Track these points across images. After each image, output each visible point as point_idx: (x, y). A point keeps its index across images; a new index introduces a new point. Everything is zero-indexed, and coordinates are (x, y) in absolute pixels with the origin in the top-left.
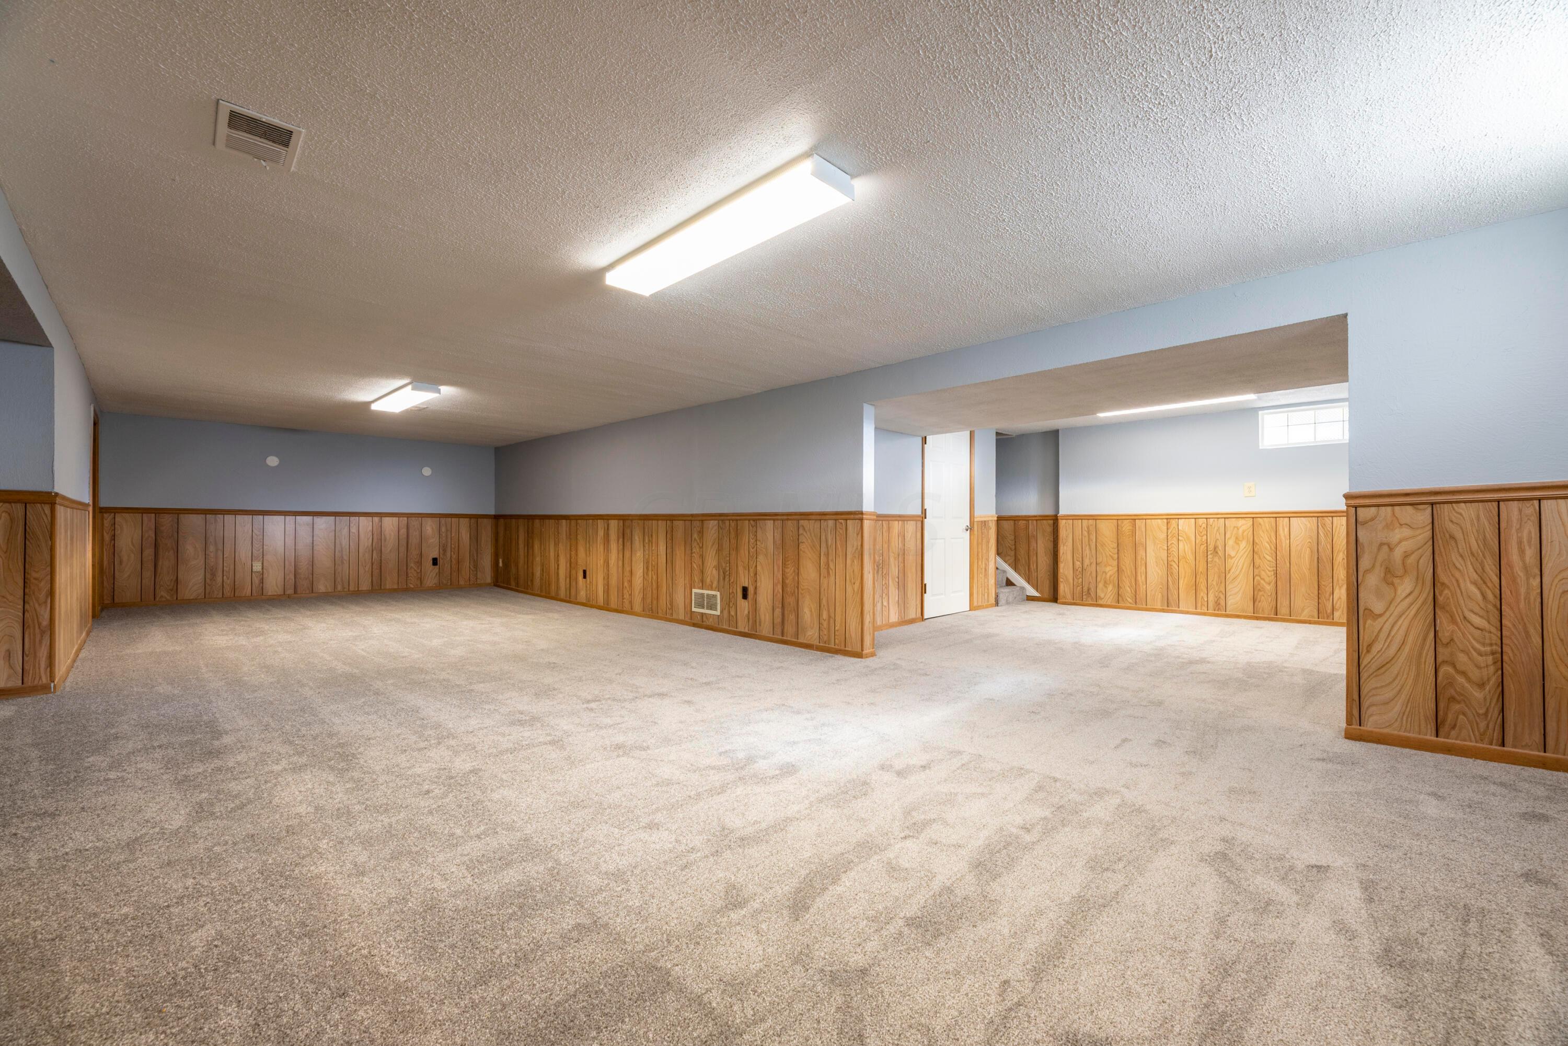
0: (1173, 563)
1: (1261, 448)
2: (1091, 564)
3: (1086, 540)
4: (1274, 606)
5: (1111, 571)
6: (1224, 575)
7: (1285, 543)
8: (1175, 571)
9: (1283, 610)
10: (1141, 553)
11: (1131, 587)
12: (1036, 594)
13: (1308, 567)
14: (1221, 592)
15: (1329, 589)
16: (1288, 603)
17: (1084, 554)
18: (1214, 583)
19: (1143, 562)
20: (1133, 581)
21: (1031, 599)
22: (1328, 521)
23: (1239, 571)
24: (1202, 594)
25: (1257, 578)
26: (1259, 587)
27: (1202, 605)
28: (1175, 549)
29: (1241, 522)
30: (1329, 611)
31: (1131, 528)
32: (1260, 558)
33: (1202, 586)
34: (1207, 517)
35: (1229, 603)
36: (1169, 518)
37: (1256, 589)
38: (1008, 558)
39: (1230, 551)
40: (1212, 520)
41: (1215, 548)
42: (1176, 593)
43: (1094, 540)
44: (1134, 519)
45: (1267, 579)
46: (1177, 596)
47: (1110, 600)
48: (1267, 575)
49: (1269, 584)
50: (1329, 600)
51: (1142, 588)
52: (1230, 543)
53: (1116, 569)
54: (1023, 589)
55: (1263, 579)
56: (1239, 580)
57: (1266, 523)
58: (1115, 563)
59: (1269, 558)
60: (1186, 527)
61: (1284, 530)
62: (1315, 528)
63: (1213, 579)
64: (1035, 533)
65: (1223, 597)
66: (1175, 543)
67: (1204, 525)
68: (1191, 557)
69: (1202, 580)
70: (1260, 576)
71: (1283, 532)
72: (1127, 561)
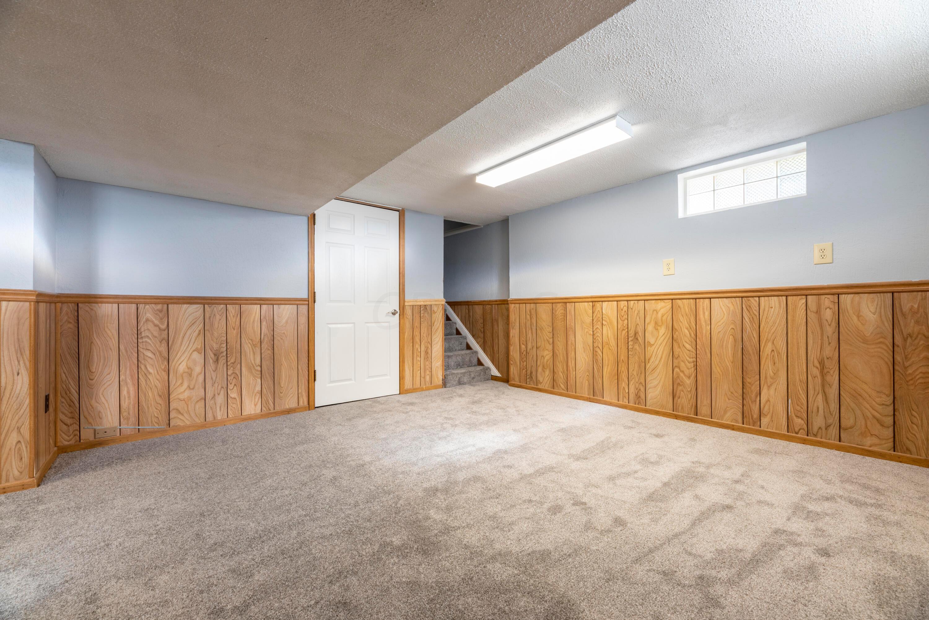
0: (598, 350)
1: (681, 215)
2: (533, 347)
3: (528, 323)
4: (694, 404)
5: (547, 355)
6: (644, 362)
7: (706, 329)
8: (600, 358)
9: (704, 410)
10: (571, 338)
11: (563, 372)
12: (498, 374)
13: (731, 359)
14: (641, 383)
15: (755, 388)
16: (709, 402)
17: (528, 338)
18: (635, 373)
19: (573, 347)
20: (565, 367)
21: (494, 378)
22: (754, 302)
23: (658, 359)
24: (624, 385)
25: (676, 370)
26: (678, 381)
27: (624, 397)
28: (599, 334)
29: (661, 304)
30: (756, 416)
31: (562, 311)
32: (679, 347)
33: (624, 376)
34: (629, 299)
35: (649, 396)
36: (595, 301)
37: (675, 383)
38: (479, 339)
39: (650, 338)
40: (632, 302)
41: (635, 334)
42: (600, 382)
43: (535, 324)
44: (565, 301)
45: (687, 372)
46: (601, 385)
47: (547, 385)
48: (687, 367)
49: (689, 377)
50: (755, 401)
51: (572, 374)
52: (650, 328)
53: (552, 354)
54: (488, 369)
55: (683, 372)
56: (658, 371)
57: (685, 305)
58: (551, 347)
59: (688, 346)
60: (609, 309)
61: (704, 313)
62: (739, 311)
63: (634, 369)
64: (497, 317)
65: (642, 389)
66: (600, 327)
67: (625, 309)
68: (613, 343)
69: (623, 368)
70: (679, 368)
71: (703, 316)
72: (560, 346)
